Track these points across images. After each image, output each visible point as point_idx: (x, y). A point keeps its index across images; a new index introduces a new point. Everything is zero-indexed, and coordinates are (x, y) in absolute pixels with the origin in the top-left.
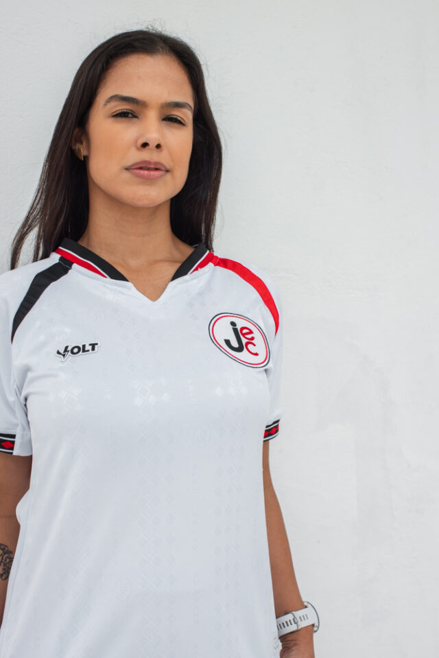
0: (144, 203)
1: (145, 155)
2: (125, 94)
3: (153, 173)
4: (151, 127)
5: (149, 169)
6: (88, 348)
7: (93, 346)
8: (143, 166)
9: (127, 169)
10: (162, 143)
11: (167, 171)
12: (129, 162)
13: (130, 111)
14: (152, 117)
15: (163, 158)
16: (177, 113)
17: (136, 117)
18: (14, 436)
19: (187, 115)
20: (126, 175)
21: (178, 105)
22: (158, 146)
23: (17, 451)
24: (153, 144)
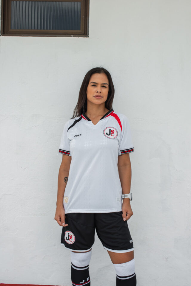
0: (97, 103)
1: (97, 94)
2: (94, 82)
3: (99, 98)
4: (99, 89)
5: (98, 97)
6: (79, 135)
7: (80, 135)
8: (97, 96)
9: (94, 97)
10: (101, 92)
11: (102, 97)
12: (94, 95)
13: (95, 85)
14: (99, 86)
15: (101, 95)
16: (105, 85)
17: (96, 86)
18: (70, 152)
19: (107, 86)
20: (94, 98)
21: (105, 84)
22: (100, 92)
23: (70, 155)
24: (99, 92)
